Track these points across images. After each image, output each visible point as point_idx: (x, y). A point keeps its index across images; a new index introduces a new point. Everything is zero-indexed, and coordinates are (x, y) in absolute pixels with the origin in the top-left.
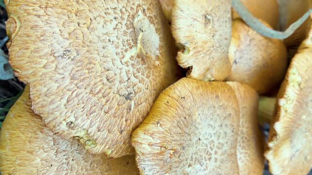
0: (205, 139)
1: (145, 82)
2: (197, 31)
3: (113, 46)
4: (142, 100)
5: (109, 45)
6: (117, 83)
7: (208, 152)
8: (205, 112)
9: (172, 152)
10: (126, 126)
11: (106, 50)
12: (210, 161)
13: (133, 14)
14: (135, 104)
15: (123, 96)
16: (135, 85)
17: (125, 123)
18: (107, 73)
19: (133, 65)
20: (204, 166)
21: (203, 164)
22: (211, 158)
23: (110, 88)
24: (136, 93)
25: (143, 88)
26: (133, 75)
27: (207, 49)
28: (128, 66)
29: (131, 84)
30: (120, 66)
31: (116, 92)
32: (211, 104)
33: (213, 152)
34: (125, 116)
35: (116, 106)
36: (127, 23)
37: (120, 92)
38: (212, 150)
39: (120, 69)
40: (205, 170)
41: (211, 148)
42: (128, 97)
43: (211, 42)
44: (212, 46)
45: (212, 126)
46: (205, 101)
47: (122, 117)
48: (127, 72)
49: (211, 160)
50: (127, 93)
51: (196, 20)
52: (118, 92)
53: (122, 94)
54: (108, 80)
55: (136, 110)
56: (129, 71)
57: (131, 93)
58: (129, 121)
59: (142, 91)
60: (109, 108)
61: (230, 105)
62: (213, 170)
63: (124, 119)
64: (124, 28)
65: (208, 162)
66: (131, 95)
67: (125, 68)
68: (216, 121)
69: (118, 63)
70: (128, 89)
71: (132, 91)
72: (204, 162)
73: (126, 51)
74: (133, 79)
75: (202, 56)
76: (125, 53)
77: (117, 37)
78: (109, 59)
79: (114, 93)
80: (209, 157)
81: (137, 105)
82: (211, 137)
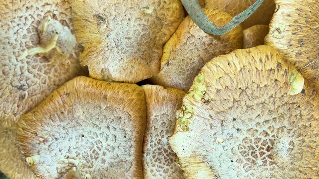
0: (89, 137)
1: (42, 77)
2: (91, 31)
3: (12, 47)
4: (38, 92)
5: (8, 46)
6: (11, 75)
7: (94, 151)
8: (90, 111)
9: (41, 140)
10: (18, 111)
11: (6, 50)
12: (96, 160)
13: (39, 20)
14: (29, 94)
15: (16, 87)
16: (29, 79)
17: (17, 108)
18: (3, 68)
19: (28, 62)
20: (89, 163)
21: (89, 161)
22: (98, 157)
23: (5, 79)
24: (29, 86)
25: (38, 82)
26: (27, 70)
27: (100, 49)
28: (23, 63)
29: (25, 78)
30: (16, 62)
31: (9, 83)
32: (97, 103)
33: (101, 153)
34: (17, 103)
35: (8, 94)
36: (29, 29)
37: (13, 83)
38: (100, 150)
39: (15, 65)
40: (89, 167)
41: (98, 147)
42: (21, 88)
43: (105, 42)
44: (106, 46)
45: (97, 126)
46: (90, 101)
47: (14, 104)
48: (22, 68)
49: (98, 160)
50: (20, 85)
51: (88, 21)
52: (11, 83)
53: (15, 85)
54: (4, 73)
55: (30, 100)
56: (23, 67)
57: (24, 85)
58: (22, 107)
59: (38, 84)
60: (2, 94)
61: (121, 109)
62: (99, 169)
63: (16, 105)
64: (25, 32)
65: (94, 160)
66: (25, 87)
67: (20, 64)
68: (102, 122)
69: (14, 60)
70: (21, 82)
71: (25, 83)
72: (90, 159)
73: (23, 51)
74: (26, 73)
75: (94, 55)
76: (21, 53)
77: (16, 40)
78: (7, 57)
79: (7, 84)
80: (96, 156)
81: (31, 95)
82: (97, 137)
